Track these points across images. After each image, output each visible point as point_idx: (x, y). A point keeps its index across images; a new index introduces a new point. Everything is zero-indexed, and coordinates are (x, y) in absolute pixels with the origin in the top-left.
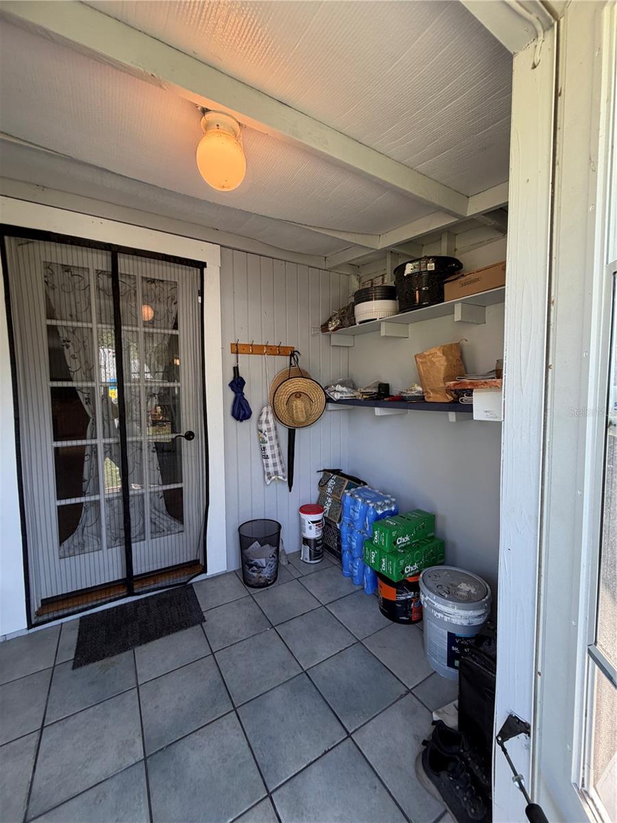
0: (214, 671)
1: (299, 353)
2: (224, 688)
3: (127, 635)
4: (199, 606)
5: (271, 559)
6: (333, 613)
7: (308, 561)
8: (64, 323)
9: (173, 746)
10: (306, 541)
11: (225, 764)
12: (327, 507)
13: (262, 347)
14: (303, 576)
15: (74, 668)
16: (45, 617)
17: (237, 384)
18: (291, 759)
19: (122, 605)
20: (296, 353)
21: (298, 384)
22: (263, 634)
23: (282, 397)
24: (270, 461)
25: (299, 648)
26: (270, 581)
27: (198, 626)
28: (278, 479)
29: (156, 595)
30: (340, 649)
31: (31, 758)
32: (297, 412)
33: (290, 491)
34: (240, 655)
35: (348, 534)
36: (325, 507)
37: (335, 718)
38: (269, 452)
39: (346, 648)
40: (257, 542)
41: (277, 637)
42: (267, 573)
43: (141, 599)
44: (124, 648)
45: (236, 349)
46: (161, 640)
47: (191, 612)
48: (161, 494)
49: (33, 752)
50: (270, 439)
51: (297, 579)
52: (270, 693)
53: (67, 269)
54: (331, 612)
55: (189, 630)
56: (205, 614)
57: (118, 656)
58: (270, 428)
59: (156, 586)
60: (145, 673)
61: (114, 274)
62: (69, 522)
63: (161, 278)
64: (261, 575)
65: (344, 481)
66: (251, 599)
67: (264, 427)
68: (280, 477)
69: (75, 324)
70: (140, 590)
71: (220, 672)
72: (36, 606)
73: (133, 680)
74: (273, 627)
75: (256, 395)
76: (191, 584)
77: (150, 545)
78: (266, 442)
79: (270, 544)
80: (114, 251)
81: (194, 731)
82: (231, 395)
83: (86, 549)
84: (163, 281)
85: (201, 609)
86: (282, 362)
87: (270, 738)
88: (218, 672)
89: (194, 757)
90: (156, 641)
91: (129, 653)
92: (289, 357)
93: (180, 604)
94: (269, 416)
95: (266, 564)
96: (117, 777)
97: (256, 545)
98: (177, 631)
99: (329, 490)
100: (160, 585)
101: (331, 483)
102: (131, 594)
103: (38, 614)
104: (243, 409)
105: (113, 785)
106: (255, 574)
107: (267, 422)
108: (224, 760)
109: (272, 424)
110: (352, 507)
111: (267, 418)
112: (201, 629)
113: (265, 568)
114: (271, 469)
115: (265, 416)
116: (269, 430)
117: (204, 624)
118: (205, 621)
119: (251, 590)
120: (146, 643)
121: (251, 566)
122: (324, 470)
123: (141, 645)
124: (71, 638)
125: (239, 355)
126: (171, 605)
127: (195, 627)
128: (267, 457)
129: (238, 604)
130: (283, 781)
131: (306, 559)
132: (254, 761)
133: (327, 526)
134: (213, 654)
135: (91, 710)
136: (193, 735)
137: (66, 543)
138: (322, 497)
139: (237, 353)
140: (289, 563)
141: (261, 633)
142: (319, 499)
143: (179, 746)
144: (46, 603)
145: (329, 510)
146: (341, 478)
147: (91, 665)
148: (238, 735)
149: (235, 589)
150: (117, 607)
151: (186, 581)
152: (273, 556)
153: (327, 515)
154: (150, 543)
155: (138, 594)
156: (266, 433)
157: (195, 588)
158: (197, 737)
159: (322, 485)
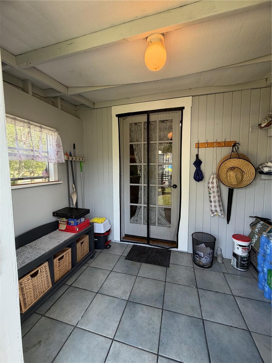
0: (163, 289)
1: (239, 144)
2: (163, 298)
3: (142, 257)
4: (170, 260)
5: (208, 255)
6: (238, 303)
7: (235, 267)
8: (135, 143)
9: (137, 304)
10: (235, 255)
11: (148, 326)
12: (254, 240)
13: (214, 143)
14: (228, 273)
15: (125, 259)
16: (124, 240)
17: (198, 163)
18: (174, 351)
19: (145, 246)
20: (237, 144)
21: (235, 162)
22: (190, 288)
23: (224, 169)
24: (213, 204)
25: (206, 306)
26: (206, 266)
27: (165, 268)
28: (218, 214)
29: (157, 248)
30: (232, 325)
31: (106, 277)
32: (230, 178)
33: (228, 223)
34: (176, 290)
35: (262, 262)
36: (253, 240)
37: (207, 355)
38: (212, 199)
39: (237, 328)
40: (204, 244)
41: (197, 293)
42: (204, 261)
43: (152, 248)
44: (139, 261)
45: (198, 146)
46: (151, 265)
47: (165, 261)
48: (163, 209)
49: (107, 276)
50: (214, 192)
51: (223, 273)
52: (181, 315)
53: (136, 124)
54: (236, 302)
55: (161, 267)
56: (170, 265)
57: (137, 262)
58: (214, 186)
59: (157, 245)
60: (141, 273)
61: (148, 122)
62: (133, 211)
63: (166, 119)
64: (200, 260)
65: (268, 227)
66: (193, 270)
67: (211, 185)
68: (219, 214)
69: (138, 143)
70: (151, 244)
71: (165, 290)
72: (123, 236)
73: (137, 273)
74: (197, 288)
75: (208, 169)
76: (171, 250)
77: (157, 228)
78: (211, 194)
79: (210, 248)
80: (148, 113)
81: (145, 305)
82: (194, 169)
83: (138, 223)
84: (167, 120)
85: (170, 262)
86: (227, 150)
87: (170, 333)
88: (164, 290)
89: (141, 314)
90: (149, 264)
91: (140, 263)
92: (232, 147)
93: (163, 256)
94: (214, 180)
95: (204, 257)
96: (119, 299)
97: (203, 245)
98: (157, 265)
99: (257, 230)
100: (158, 245)
101: (259, 226)
102: (148, 244)
103: (123, 238)
104: (199, 176)
105: (117, 301)
106: (198, 259)
107: (212, 183)
108: (149, 325)
109: (215, 185)
110: (265, 244)
111: (212, 181)
112: (166, 270)
113: (203, 258)
114: (213, 208)
115: (212, 180)
116: (213, 187)
117: (168, 268)
118: (169, 267)
119: (195, 266)
120: (146, 263)
121: (196, 254)
122: (255, 217)
123: (144, 263)
124: (129, 249)
125: (200, 149)
126: (160, 255)
127: (164, 267)
128: (211, 202)
129: (186, 268)
130: (166, 356)
131: (234, 265)
132: (159, 335)
133: (252, 251)
134: (165, 282)
135: (123, 274)
136: (144, 306)
137: (133, 218)
138: (252, 234)
139: (198, 148)
140: (223, 263)
141: (190, 287)
142: (250, 234)
143: (138, 306)
144: (127, 236)
145: (255, 242)
146: (267, 224)
147: (129, 261)
148: (158, 320)
149: (187, 261)
150: (143, 246)
151: (168, 248)
152: (209, 254)
153: (253, 245)
154: (157, 227)
155: (150, 245)
156: (211, 189)
157: (171, 253)
158: (145, 308)
159: (253, 225)
